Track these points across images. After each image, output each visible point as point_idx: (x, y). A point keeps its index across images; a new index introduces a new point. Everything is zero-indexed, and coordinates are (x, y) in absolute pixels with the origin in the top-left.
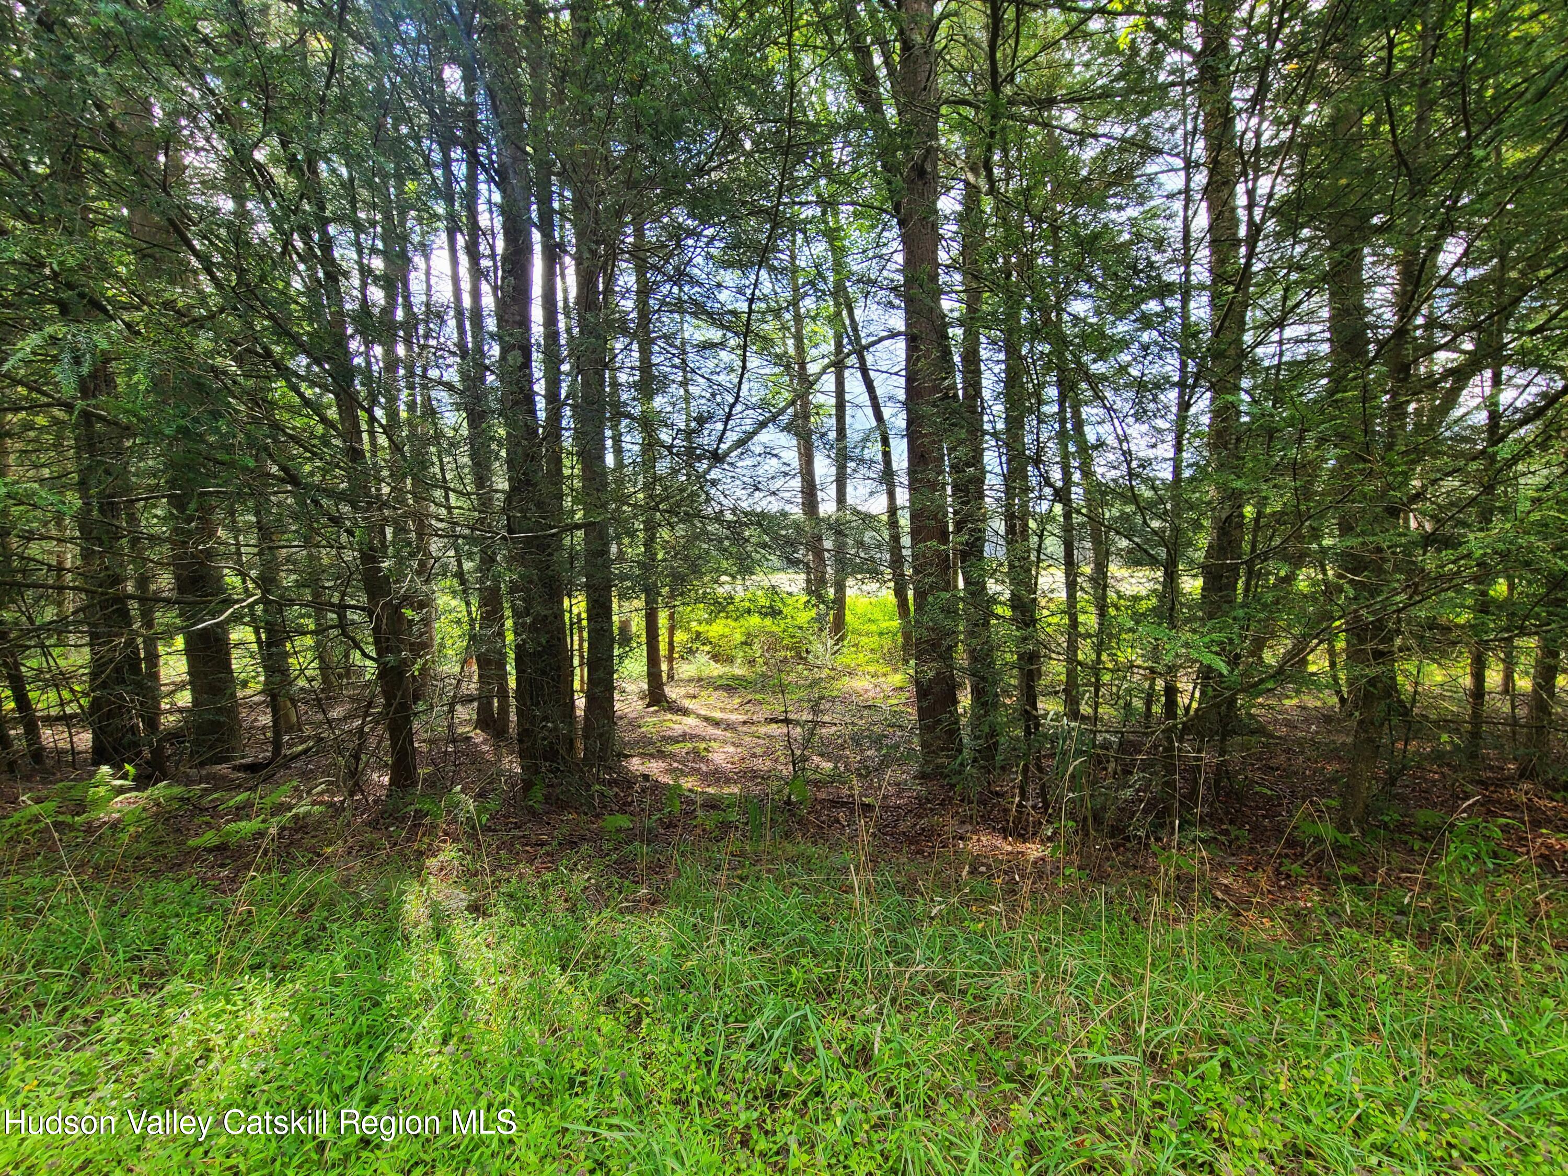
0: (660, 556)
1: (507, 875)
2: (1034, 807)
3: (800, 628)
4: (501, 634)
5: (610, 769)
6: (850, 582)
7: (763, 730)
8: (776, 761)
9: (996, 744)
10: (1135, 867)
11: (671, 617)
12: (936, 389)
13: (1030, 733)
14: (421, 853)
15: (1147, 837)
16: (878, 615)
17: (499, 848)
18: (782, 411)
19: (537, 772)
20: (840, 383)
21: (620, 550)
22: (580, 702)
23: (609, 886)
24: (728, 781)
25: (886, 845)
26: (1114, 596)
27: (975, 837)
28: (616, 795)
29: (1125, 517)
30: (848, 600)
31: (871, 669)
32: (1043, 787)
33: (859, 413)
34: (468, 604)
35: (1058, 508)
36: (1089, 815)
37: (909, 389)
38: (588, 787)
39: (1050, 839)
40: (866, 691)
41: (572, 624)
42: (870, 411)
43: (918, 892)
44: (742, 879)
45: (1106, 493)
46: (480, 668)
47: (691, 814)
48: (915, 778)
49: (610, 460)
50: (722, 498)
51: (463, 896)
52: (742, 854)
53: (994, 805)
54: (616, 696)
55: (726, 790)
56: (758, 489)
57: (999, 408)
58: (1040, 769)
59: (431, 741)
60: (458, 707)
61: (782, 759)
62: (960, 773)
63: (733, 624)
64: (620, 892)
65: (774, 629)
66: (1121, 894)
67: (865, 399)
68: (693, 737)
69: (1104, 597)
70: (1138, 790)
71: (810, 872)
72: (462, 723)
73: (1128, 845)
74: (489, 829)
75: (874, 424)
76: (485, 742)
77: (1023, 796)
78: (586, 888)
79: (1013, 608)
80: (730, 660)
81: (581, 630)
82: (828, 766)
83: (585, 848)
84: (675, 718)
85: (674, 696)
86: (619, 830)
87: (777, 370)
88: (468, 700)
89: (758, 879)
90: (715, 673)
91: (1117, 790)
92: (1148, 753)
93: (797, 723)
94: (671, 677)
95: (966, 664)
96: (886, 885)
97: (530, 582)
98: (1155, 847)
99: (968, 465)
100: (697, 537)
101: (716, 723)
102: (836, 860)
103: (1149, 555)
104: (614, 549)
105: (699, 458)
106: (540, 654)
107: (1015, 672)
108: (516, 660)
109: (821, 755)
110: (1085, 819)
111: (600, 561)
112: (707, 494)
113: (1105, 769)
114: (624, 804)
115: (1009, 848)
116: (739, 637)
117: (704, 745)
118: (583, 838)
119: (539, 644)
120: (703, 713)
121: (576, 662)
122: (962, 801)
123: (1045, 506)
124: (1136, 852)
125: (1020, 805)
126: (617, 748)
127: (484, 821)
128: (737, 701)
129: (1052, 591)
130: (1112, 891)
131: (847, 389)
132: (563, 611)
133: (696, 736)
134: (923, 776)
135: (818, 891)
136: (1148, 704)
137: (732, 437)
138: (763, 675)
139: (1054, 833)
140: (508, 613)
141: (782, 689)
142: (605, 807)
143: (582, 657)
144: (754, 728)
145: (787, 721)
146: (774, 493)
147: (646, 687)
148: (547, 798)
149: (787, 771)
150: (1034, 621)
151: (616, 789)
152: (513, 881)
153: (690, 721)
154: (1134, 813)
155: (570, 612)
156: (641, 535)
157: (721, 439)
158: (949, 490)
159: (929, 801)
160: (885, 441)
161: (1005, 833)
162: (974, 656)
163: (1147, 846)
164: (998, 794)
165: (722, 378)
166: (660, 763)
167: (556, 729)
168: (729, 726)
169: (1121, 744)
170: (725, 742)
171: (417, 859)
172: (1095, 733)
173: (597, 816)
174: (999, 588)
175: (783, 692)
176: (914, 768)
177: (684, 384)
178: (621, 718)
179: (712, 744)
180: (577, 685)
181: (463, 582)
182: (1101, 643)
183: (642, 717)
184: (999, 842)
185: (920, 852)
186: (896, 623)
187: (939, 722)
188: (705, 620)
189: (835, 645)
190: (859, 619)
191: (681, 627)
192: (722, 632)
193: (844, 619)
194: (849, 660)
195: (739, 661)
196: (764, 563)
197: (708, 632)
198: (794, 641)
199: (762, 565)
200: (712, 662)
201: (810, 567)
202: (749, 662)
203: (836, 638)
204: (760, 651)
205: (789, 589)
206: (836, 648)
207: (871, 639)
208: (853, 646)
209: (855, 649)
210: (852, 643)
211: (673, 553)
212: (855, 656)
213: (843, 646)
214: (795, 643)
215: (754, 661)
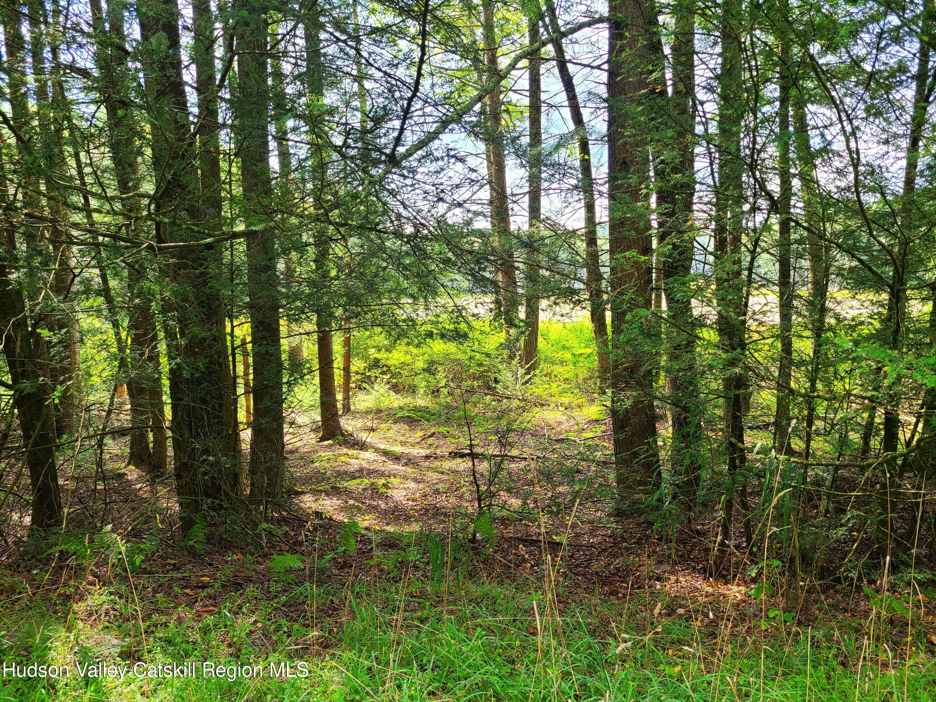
0: (333, 273)
1: (164, 619)
2: (737, 547)
3: (488, 355)
4: (154, 358)
5: (279, 507)
6: (544, 303)
7: (447, 465)
8: (461, 498)
9: (698, 478)
10: (846, 611)
11: (347, 343)
12: (642, 84)
13: (735, 468)
14: (69, 597)
15: (860, 579)
16: (573, 342)
17: (155, 591)
18: (468, 109)
19: (197, 510)
20: (535, 80)
21: (288, 267)
22: (246, 435)
23: (277, 630)
24: (408, 519)
25: (578, 586)
26: (833, 321)
27: (673, 578)
28: (286, 534)
29: (848, 233)
30: (541, 325)
31: (565, 400)
32: (747, 525)
33: (555, 115)
34: (116, 325)
35: (775, 221)
36: (797, 555)
37: (611, 85)
38: (256, 525)
39: (754, 580)
40: (560, 423)
41: (234, 349)
42: (567, 113)
43: (611, 634)
44: (422, 622)
45: (828, 205)
46: (131, 396)
47: (366, 553)
48: (610, 515)
49: (274, 162)
50: (401, 210)
51: (115, 642)
52: (423, 595)
53: (694, 545)
54: (286, 428)
55: (407, 529)
56: (441, 200)
57: (711, 108)
58: (745, 506)
59: (77, 479)
60: (108, 441)
61: (467, 496)
62: (658, 508)
63: (415, 351)
64: (289, 636)
65: (460, 356)
66: (829, 638)
67: (563, 98)
68: (371, 473)
69: (821, 320)
70: (851, 530)
71: (496, 613)
72: (115, 458)
73: (839, 587)
74: (145, 571)
75: (572, 127)
76: (139, 479)
77: (726, 534)
78: (251, 632)
79: (720, 331)
80: (413, 390)
81: (246, 354)
82: (515, 503)
83: (251, 590)
84: (351, 452)
85: (350, 429)
86: (289, 571)
87: (464, 64)
88: (121, 432)
89: (439, 620)
90: (396, 405)
91: (828, 529)
92: (864, 490)
93: (482, 457)
94: (347, 408)
95: (667, 391)
96: (577, 626)
97: (185, 300)
98: (867, 590)
99: (675, 170)
100: (373, 254)
101: (397, 458)
102: (522, 600)
103: (874, 273)
104: (281, 266)
105: (376, 163)
106: (199, 381)
107: (721, 401)
108: (171, 387)
109: (509, 490)
110: (792, 560)
111: (263, 277)
112: (385, 204)
113: (816, 507)
114: (295, 544)
115: (710, 590)
116: (420, 364)
117: (382, 481)
118: (249, 580)
119: (197, 369)
120: (382, 446)
121: (240, 390)
122: (660, 539)
123: (759, 218)
124: (846, 595)
125: (722, 544)
126: (286, 484)
127: (138, 562)
128: (420, 434)
129: (764, 313)
130: (819, 635)
131: (543, 87)
132: (225, 334)
133: (375, 471)
134: (619, 514)
135: (504, 632)
136: (866, 438)
137: (410, 138)
138: (448, 407)
139: (759, 574)
140: (161, 335)
141: (468, 421)
142: (273, 547)
143: (247, 384)
144: (437, 463)
145: (473, 456)
146: (460, 205)
147: (319, 418)
148: (209, 539)
149: (471, 508)
150: (743, 346)
151: (286, 528)
152: (171, 626)
153: (369, 455)
154: (846, 554)
155: (232, 334)
156: (311, 250)
157: (398, 141)
158: (653, 199)
159: (624, 539)
160: (584, 148)
161: (706, 573)
162: (675, 384)
163: (859, 589)
164: (698, 533)
165: (401, 72)
166: (335, 500)
167: (217, 463)
168: (410, 461)
169: (834, 480)
170: (405, 478)
171: (64, 604)
172: (806, 466)
173: (265, 556)
174: (706, 310)
175: (468, 425)
176: (609, 506)
177: (359, 79)
178: (292, 452)
179: (392, 480)
180: (242, 416)
181: (109, 300)
182: (816, 370)
183: (316, 451)
184: (699, 583)
185: (614, 593)
186: (592, 349)
187: (635, 455)
188: (384, 346)
189: (526, 374)
190: (552, 346)
191: (358, 354)
192: (402, 360)
193: (536, 346)
194: (541, 390)
195: (422, 391)
196: (449, 284)
197: (388, 359)
198: (482, 369)
199: (447, 286)
200: (392, 393)
201: (499, 287)
202: (433, 393)
203: (527, 366)
204: (445, 380)
205: (476, 311)
206: (528, 377)
207: (566, 368)
208: (546, 376)
209: (548, 379)
210: (545, 373)
211: (347, 271)
212: (548, 386)
213: (535, 375)
214: (482, 372)
215: (438, 391)
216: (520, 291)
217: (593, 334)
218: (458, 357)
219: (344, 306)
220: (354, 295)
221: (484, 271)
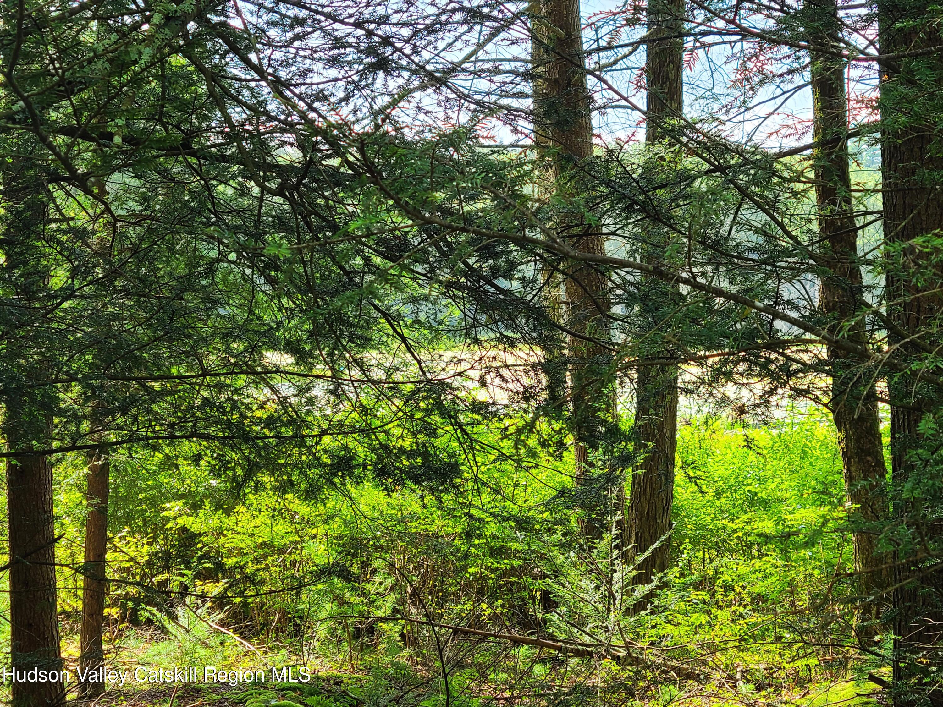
0: (58, 279)
3: (522, 523)
6: (689, 373)
16: (779, 485)
31: (757, 661)
56: (380, 65)
63: (302, 509)
65: (438, 525)
80: (294, 627)
94: (92, 685)
112: (214, 77)
116: (319, 550)
138: (401, 679)
146: (436, 81)
186: (838, 508)
188: (210, 493)
189: (639, 580)
190: (718, 495)
191: (129, 519)
192: (264, 535)
193: (670, 497)
194: (684, 630)
195: (322, 630)
196: (406, 309)
197: (220, 533)
198: (504, 564)
199: (400, 316)
200: (232, 637)
201: (554, 326)
202: (357, 635)
203: (640, 559)
204: (392, 598)
205: (482, 396)
206: (643, 590)
207: (758, 564)
208: (697, 586)
209: (704, 595)
210: (695, 577)
211: (99, 272)
212: (703, 619)
213: (665, 585)
214: (505, 574)
215: (371, 630)
216: (618, 337)
217: (840, 464)
218: (433, 529)
219: (84, 381)
220: (119, 345)
221: (508, 276)
